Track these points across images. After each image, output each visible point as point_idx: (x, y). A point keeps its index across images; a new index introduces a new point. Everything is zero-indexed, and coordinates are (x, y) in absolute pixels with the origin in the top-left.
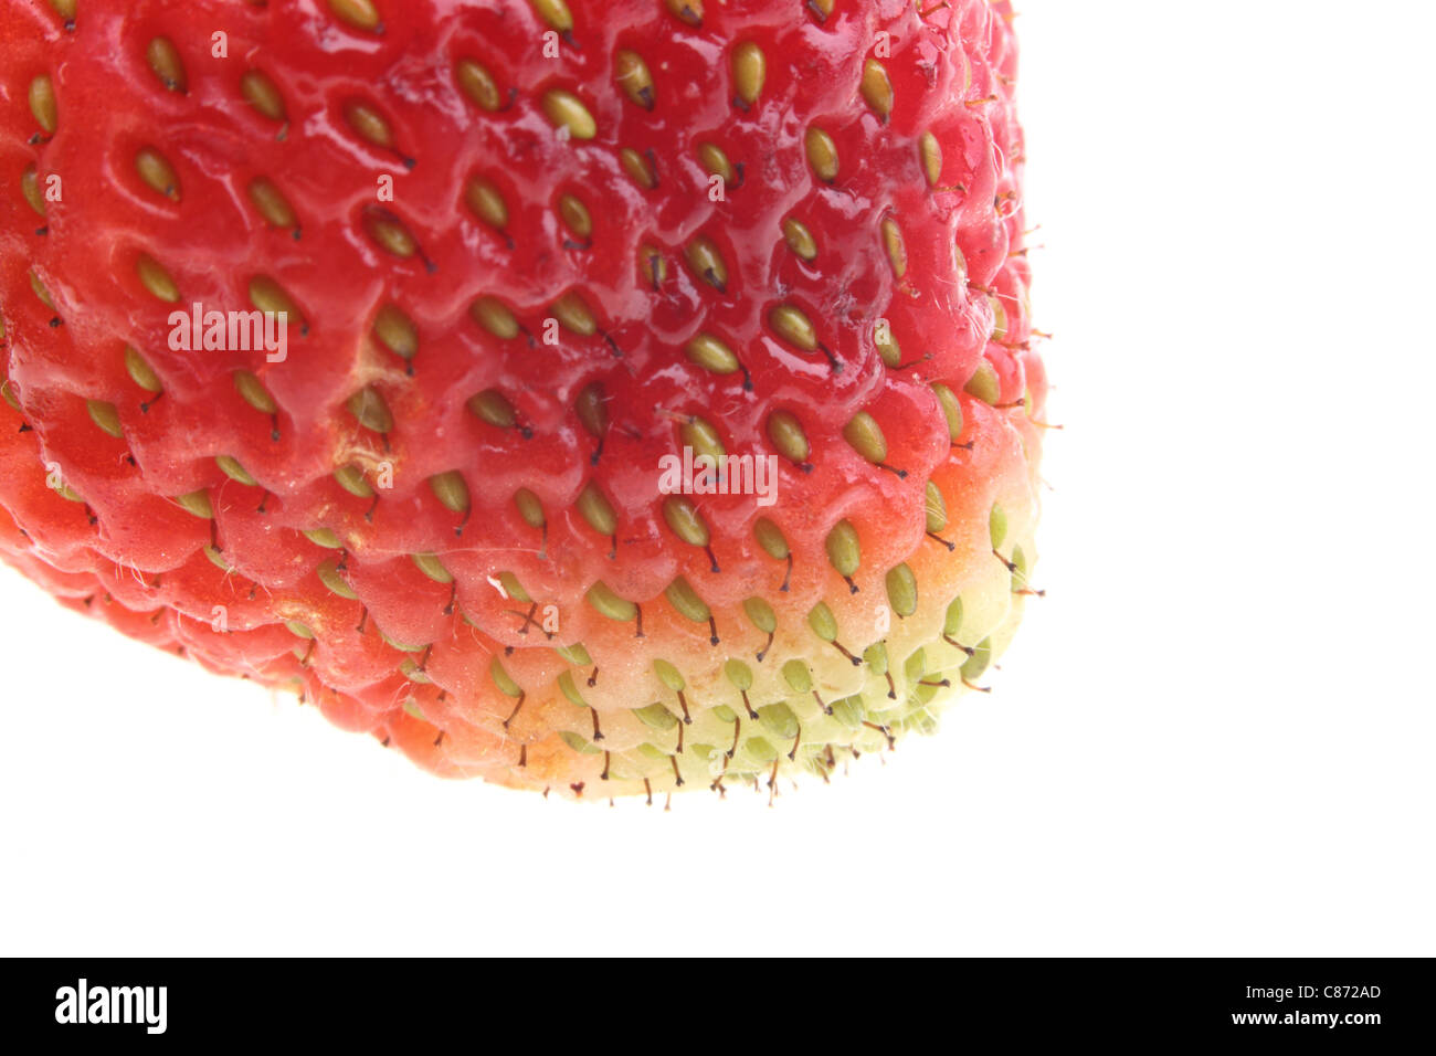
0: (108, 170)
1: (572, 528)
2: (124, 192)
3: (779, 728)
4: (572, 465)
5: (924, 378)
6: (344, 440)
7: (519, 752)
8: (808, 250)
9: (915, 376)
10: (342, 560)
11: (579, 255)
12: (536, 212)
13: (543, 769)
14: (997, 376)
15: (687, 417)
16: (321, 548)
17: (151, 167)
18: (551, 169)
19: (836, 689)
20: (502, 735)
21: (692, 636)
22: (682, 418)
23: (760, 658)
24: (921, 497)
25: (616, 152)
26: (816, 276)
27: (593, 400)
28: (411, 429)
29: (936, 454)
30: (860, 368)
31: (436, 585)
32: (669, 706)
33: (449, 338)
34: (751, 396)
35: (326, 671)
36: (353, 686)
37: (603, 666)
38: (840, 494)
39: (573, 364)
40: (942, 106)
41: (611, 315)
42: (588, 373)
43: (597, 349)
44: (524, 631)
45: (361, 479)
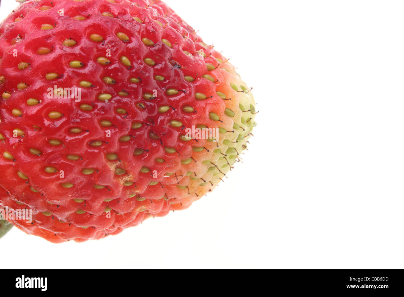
0: (43, 177)
1: (169, 157)
2: (49, 178)
3: (232, 152)
4: (159, 148)
5: (200, 78)
6: (120, 180)
7: (196, 195)
8: (162, 79)
9: (198, 79)
10: (139, 196)
11: (128, 117)
12: (115, 117)
13: (202, 194)
14: (211, 64)
15: (170, 123)
16: (134, 197)
17: (49, 170)
18: (110, 109)
19: (235, 138)
20: (190, 195)
21: (204, 153)
22: (169, 124)
23: (218, 146)
24: (218, 97)
25: (118, 95)
26: (168, 81)
27: (152, 135)
28: (129, 168)
29: (214, 87)
30: (189, 88)
31: (157, 185)
32: (212, 166)
33: (121, 150)
34: (176, 110)
35: (153, 212)
36: (160, 210)
37: (195, 171)
38: (205, 110)
39: (144, 134)
40: (161, 34)
41: (142, 120)
42: (147, 132)
43: (145, 127)
44: (177, 179)
45: (129, 182)
